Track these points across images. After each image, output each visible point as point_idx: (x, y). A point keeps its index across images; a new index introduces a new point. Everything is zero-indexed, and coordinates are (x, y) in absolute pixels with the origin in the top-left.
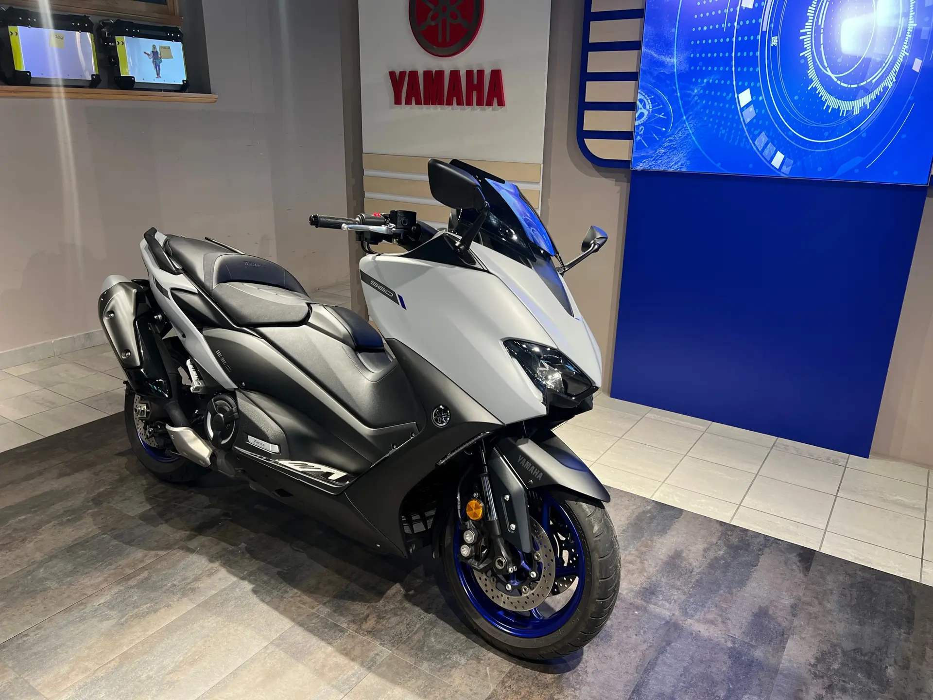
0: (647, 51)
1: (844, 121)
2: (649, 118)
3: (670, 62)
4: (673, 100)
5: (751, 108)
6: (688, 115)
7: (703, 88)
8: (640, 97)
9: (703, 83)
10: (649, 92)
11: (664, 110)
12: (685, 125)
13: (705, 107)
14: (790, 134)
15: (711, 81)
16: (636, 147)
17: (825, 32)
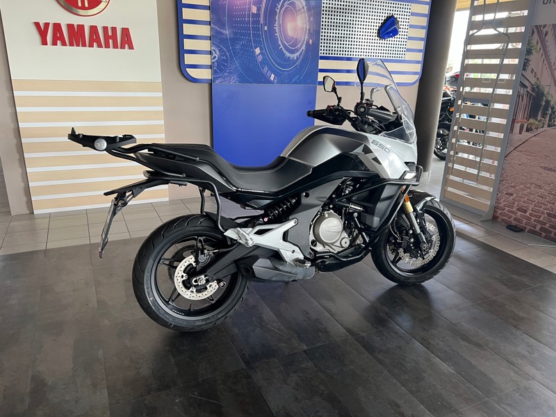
0: (214, 26)
1: (292, 62)
2: (219, 59)
3: (225, 33)
4: (229, 51)
5: (260, 55)
6: (236, 58)
7: (241, 46)
8: (213, 48)
10: (218, 47)
11: (225, 55)
12: (235, 62)
13: (243, 54)
14: (275, 66)
15: (244, 43)
16: (214, 73)
17: (282, 27)
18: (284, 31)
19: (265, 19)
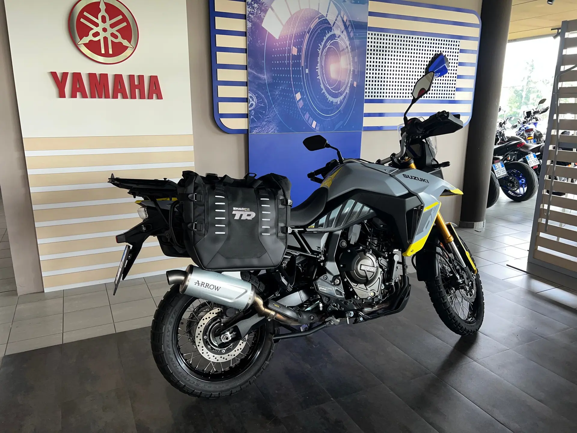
0: (251, 71)
1: (336, 106)
2: (256, 106)
3: (263, 77)
4: (267, 97)
5: (301, 101)
6: (275, 105)
7: (280, 91)
8: (250, 95)
9: (280, 89)
10: (255, 93)
11: (263, 102)
12: (274, 110)
13: (282, 100)
14: (317, 112)
15: (283, 88)
16: (251, 122)
17: (325, 69)
18: (326, 73)
19: (306, 61)
